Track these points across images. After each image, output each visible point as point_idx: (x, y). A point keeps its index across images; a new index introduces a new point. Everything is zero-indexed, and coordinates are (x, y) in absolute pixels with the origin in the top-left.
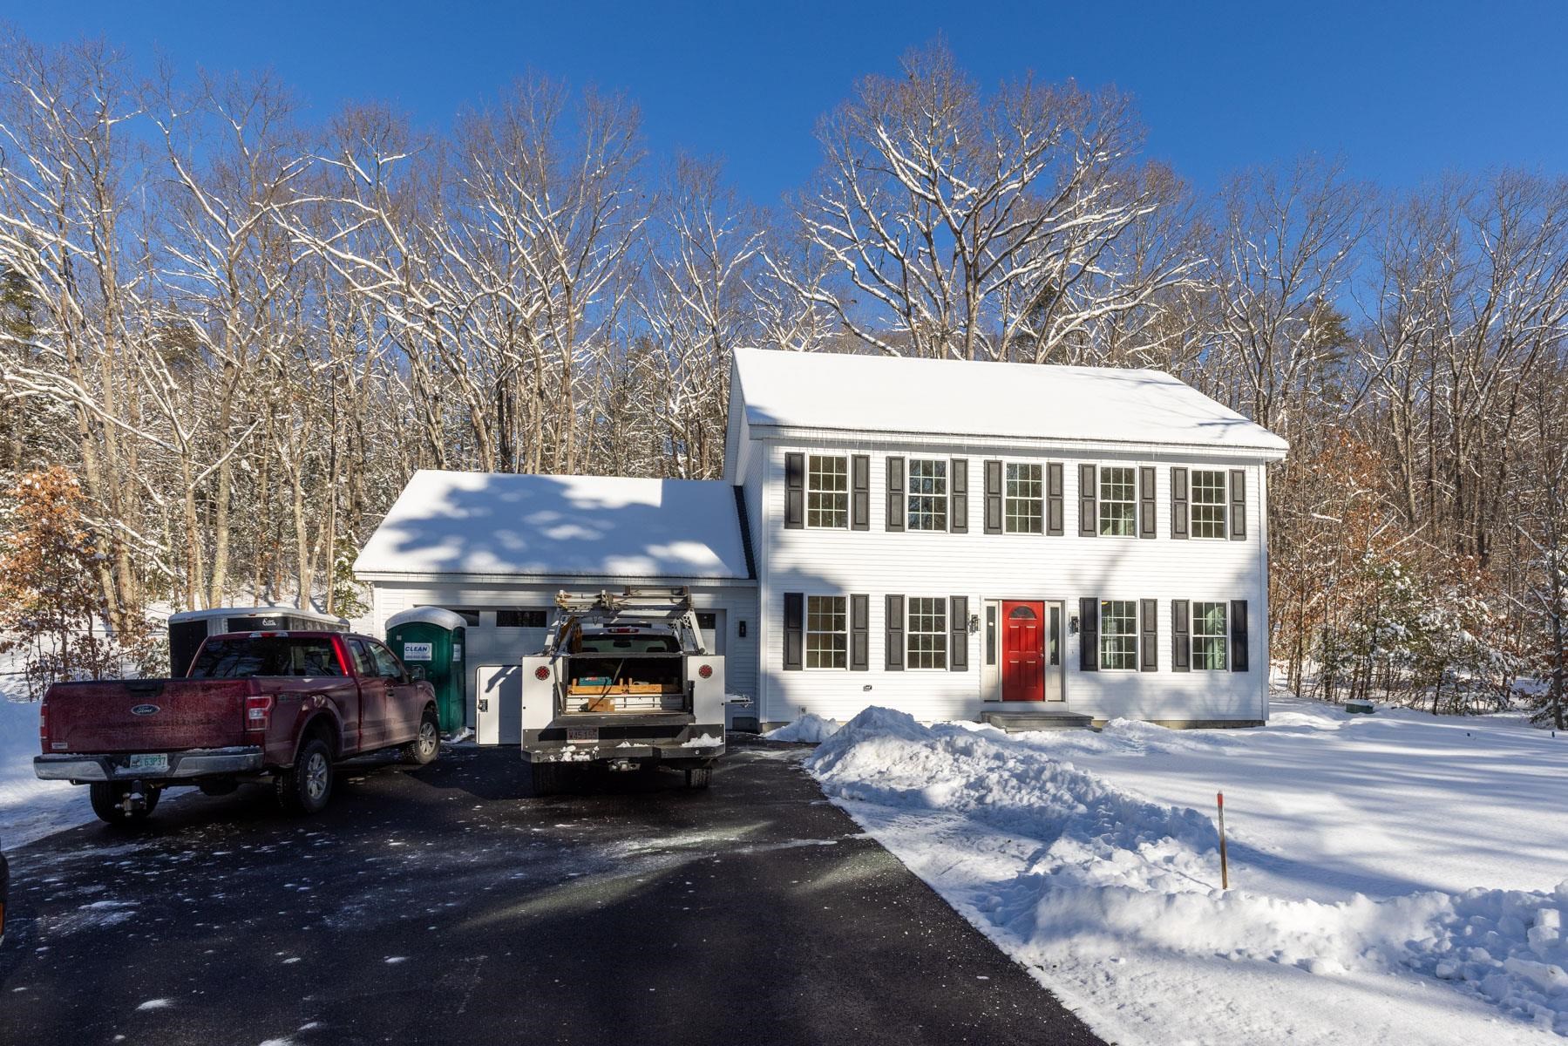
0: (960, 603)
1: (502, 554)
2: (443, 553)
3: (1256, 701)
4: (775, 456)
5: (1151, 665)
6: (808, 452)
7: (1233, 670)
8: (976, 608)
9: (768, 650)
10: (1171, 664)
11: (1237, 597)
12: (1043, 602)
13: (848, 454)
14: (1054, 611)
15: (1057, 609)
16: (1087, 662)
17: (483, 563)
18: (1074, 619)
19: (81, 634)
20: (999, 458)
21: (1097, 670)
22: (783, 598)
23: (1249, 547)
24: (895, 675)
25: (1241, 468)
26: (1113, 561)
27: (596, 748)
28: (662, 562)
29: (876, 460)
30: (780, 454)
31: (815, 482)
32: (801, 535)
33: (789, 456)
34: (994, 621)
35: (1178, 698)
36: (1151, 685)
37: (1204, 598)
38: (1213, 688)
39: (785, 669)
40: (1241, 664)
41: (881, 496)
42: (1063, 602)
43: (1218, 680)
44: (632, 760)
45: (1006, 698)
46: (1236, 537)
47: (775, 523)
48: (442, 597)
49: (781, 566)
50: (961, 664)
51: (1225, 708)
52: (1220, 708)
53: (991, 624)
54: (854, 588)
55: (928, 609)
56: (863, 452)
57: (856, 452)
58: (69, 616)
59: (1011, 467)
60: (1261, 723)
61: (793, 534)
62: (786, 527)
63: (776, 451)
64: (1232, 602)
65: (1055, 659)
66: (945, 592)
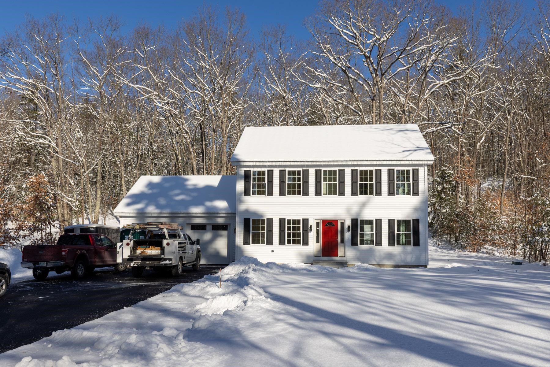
0: (306, 221)
1: (158, 206)
2: (139, 206)
3: (423, 257)
4: (241, 171)
5: (379, 243)
6: (252, 170)
7: (413, 246)
8: (312, 223)
9: (238, 238)
10: (387, 243)
11: (415, 218)
12: (337, 220)
13: (266, 169)
14: (342, 224)
15: (343, 223)
16: (354, 243)
17: (152, 209)
18: (349, 227)
19: (47, 232)
20: (320, 168)
21: (357, 245)
22: (243, 220)
23: (420, 198)
24: (282, 247)
25: (417, 168)
26: (364, 205)
27: (139, 263)
28: (208, 208)
29: (276, 171)
30: (242, 171)
31: (254, 180)
32: (250, 198)
33: (245, 171)
34: (319, 228)
35: (390, 256)
36: (379, 251)
37: (401, 218)
38: (405, 252)
39: (244, 244)
40: (417, 243)
41: (277, 184)
42: (345, 220)
43: (407, 250)
44: (150, 267)
45: (323, 256)
46: (414, 194)
47: (241, 194)
48: (140, 220)
49: (242, 209)
50: (306, 243)
51: (410, 260)
52: (408, 260)
53: (318, 228)
54: (268, 216)
55: (294, 223)
56: (271, 169)
57: (269, 169)
58: (44, 225)
59: (325, 171)
60: (426, 266)
61: (247, 198)
62: (245, 196)
63: (241, 170)
64: (413, 219)
65: (342, 241)
66: (300, 218)
